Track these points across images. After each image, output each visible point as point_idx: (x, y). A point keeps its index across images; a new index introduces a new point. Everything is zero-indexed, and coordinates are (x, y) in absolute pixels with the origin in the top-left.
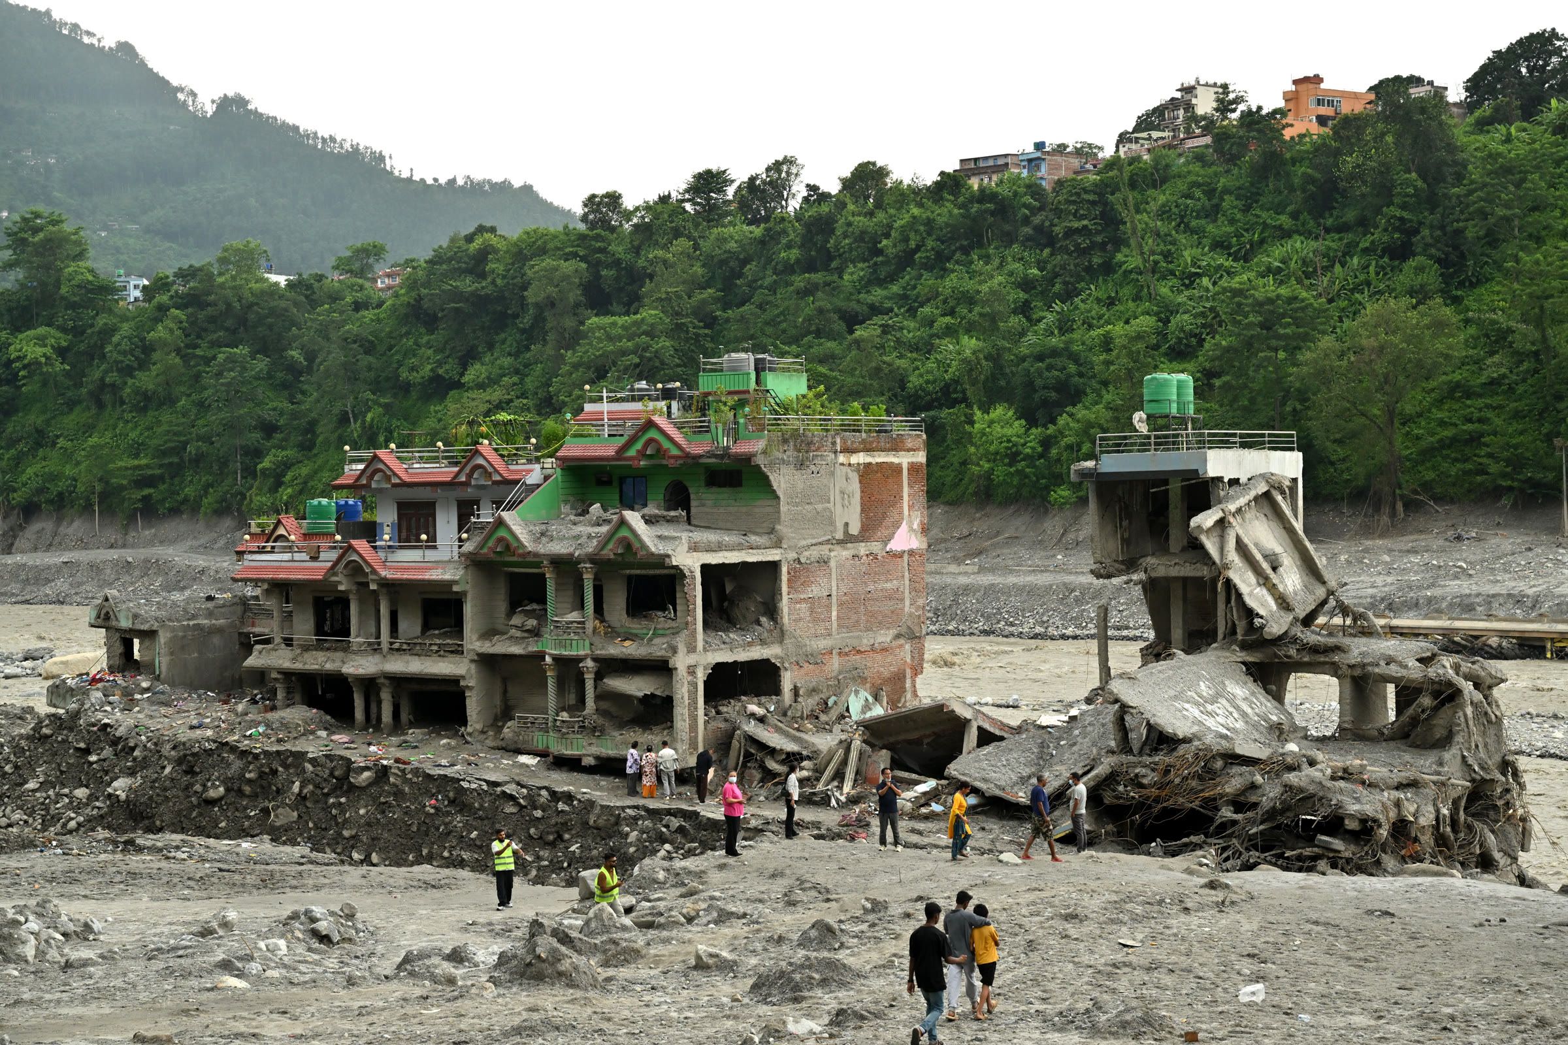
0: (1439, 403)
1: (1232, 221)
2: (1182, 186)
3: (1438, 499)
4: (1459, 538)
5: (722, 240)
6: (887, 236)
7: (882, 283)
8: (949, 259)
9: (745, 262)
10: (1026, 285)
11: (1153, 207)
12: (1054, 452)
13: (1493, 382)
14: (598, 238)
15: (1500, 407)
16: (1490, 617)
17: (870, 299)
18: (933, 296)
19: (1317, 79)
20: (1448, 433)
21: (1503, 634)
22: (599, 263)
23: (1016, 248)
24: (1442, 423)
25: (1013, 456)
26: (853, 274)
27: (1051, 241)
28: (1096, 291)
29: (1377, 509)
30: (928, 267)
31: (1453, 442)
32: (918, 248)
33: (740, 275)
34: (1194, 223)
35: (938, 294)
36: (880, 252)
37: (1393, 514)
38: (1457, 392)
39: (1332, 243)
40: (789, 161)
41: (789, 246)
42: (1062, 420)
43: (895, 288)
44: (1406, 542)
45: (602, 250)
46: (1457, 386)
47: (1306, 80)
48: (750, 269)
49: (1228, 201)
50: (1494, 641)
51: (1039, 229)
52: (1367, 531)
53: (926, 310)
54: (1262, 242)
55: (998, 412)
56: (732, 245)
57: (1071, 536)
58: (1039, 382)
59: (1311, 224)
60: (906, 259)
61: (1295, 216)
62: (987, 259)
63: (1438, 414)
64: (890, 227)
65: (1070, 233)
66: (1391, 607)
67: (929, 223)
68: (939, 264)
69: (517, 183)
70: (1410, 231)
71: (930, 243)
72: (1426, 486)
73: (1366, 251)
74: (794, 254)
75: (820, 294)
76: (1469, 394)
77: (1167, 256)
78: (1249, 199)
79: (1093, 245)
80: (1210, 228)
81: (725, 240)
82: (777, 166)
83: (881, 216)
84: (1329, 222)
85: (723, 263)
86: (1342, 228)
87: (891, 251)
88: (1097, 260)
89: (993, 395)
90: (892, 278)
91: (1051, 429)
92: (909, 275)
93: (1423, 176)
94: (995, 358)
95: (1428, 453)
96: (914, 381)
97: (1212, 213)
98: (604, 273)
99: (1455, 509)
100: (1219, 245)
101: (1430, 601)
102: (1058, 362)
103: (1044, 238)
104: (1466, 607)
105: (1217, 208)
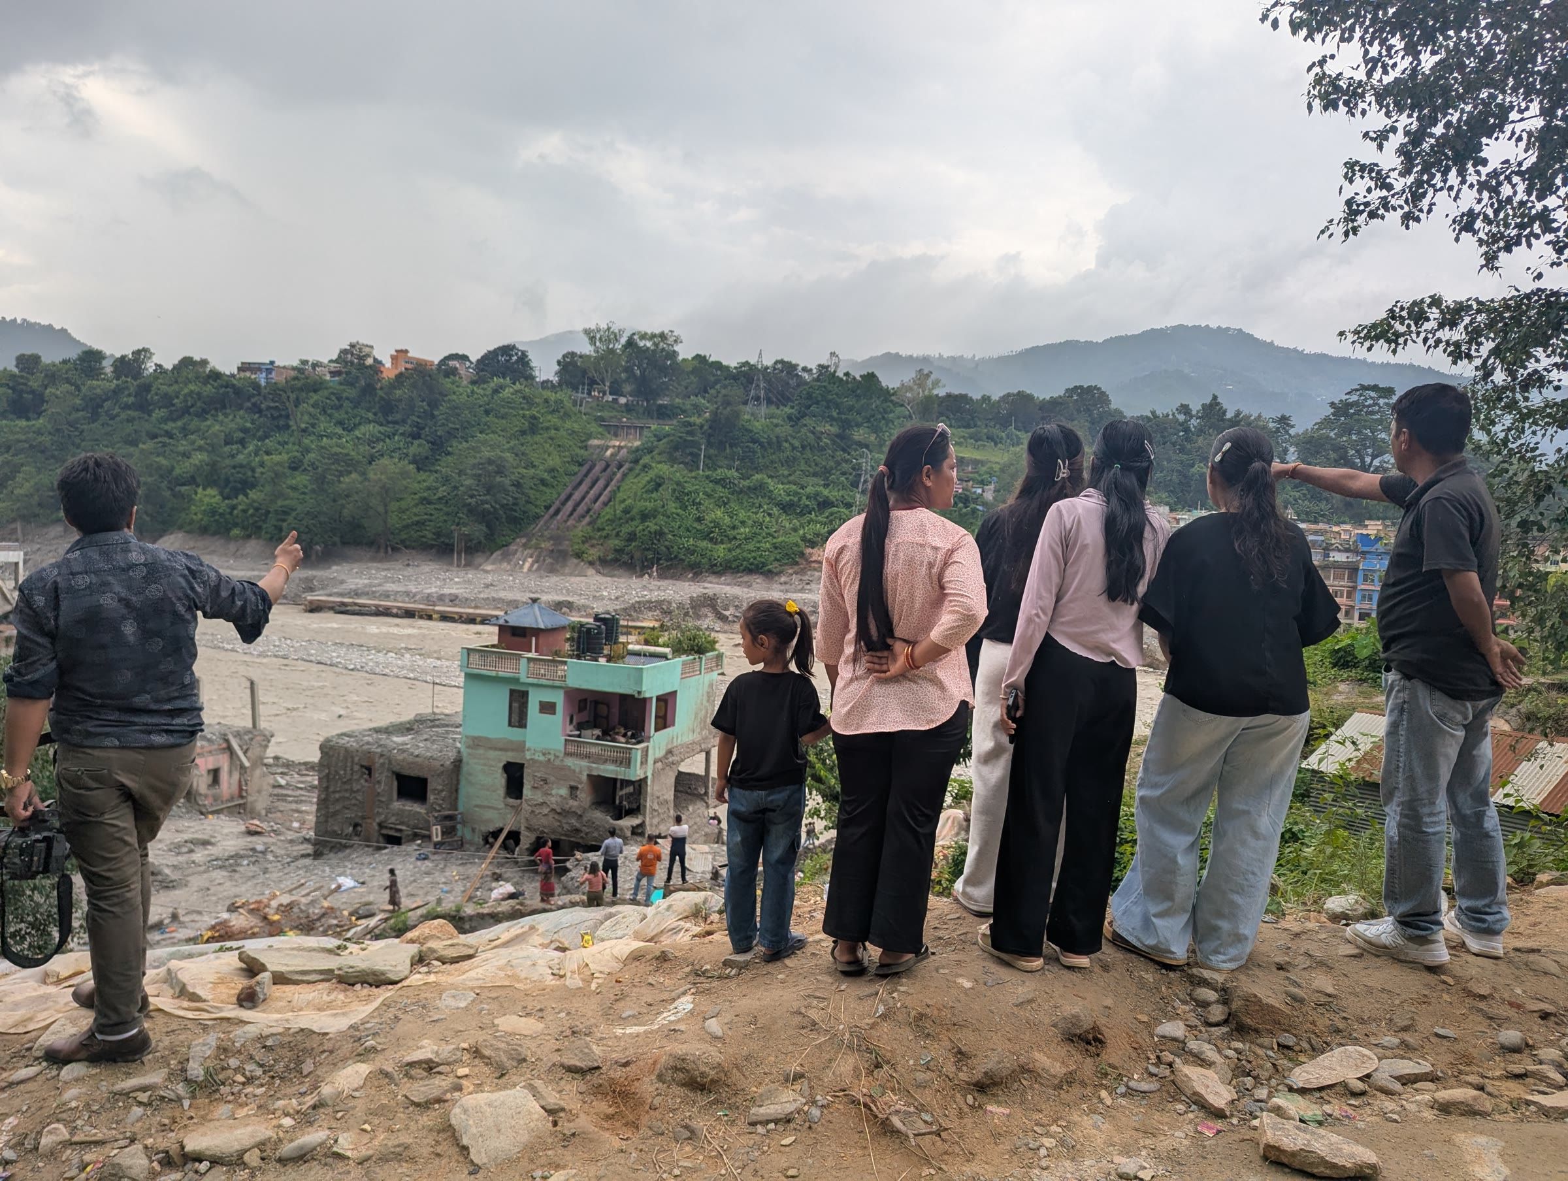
0: (416, 505)
1: (347, 413)
2: (326, 393)
3: (406, 547)
4: (408, 565)
5: (92, 388)
6: (177, 397)
7: (174, 420)
8: (207, 413)
9: (106, 400)
10: (245, 430)
11: (311, 402)
12: (235, 512)
13: (440, 498)
14: (22, 377)
15: (441, 510)
16: (395, 600)
17: (166, 427)
18: (198, 430)
19: (406, 351)
20: (416, 519)
21: (399, 608)
22: (22, 391)
23: (242, 412)
24: (415, 515)
25: (213, 512)
26: (158, 414)
27: (260, 411)
28: (278, 437)
29: (378, 550)
30: (197, 415)
31: (418, 523)
32: (192, 406)
33: (102, 407)
34: (329, 411)
35: (199, 430)
36: (173, 405)
37: (386, 552)
38: (425, 501)
39: (388, 429)
40: (145, 350)
41: (129, 395)
42: (241, 497)
43: (179, 423)
44: (386, 565)
45: (25, 384)
46: (425, 499)
47: (401, 351)
48: (107, 404)
49: (346, 404)
50: (395, 611)
51: (254, 405)
52: (373, 559)
53: (193, 437)
54: (360, 424)
55: (210, 491)
56: (98, 391)
57: (239, 553)
58: (231, 479)
59: (382, 419)
60: (186, 411)
61: (375, 414)
62: (226, 415)
63: (415, 510)
64: (179, 392)
65: (269, 408)
66: (356, 594)
67: (199, 394)
68: (202, 414)
69: (57, 327)
70: (420, 428)
71: (199, 404)
72: (403, 541)
73: (402, 434)
74: (131, 400)
75: (136, 423)
76: (430, 503)
77: (313, 426)
78: (356, 404)
79: (281, 416)
80: (336, 415)
81: (95, 389)
82: (137, 353)
83: (176, 387)
84: (390, 419)
85: (91, 399)
86: (395, 423)
87: (179, 405)
88: (282, 423)
89: (210, 482)
90: (180, 417)
91: (235, 502)
92: (187, 418)
93: (429, 405)
94: (213, 465)
95: (407, 527)
96: (177, 471)
97: (338, 408)
98: (25, 396)
99: (414, 552)
100: (340, 423)
101: (374, 592)
102: (242, 470)
103: (257, 409)
104: (387, 596)
105: (341, 406)
